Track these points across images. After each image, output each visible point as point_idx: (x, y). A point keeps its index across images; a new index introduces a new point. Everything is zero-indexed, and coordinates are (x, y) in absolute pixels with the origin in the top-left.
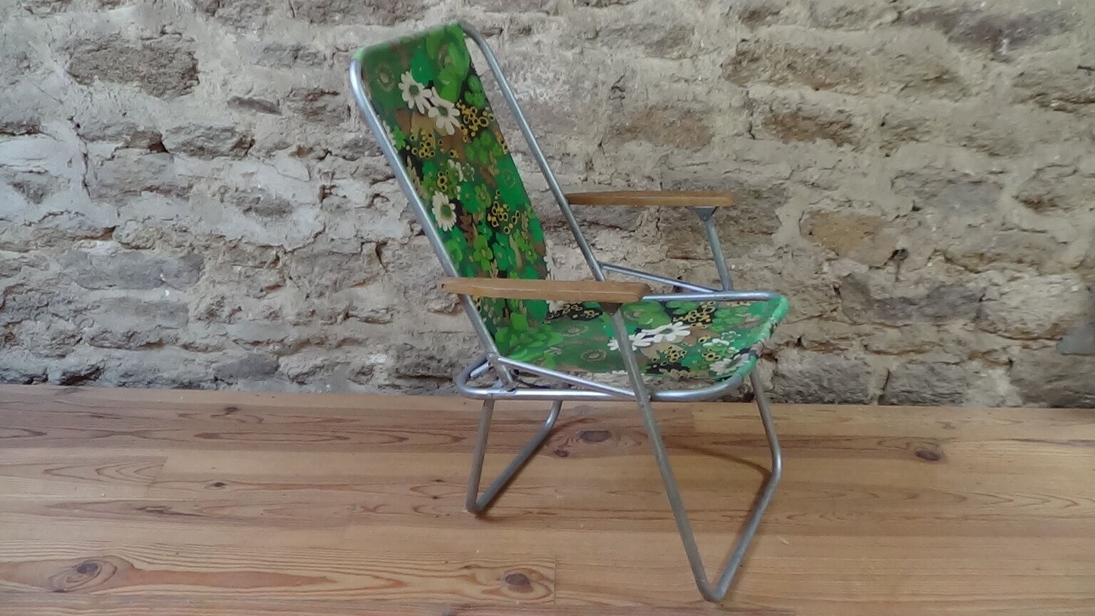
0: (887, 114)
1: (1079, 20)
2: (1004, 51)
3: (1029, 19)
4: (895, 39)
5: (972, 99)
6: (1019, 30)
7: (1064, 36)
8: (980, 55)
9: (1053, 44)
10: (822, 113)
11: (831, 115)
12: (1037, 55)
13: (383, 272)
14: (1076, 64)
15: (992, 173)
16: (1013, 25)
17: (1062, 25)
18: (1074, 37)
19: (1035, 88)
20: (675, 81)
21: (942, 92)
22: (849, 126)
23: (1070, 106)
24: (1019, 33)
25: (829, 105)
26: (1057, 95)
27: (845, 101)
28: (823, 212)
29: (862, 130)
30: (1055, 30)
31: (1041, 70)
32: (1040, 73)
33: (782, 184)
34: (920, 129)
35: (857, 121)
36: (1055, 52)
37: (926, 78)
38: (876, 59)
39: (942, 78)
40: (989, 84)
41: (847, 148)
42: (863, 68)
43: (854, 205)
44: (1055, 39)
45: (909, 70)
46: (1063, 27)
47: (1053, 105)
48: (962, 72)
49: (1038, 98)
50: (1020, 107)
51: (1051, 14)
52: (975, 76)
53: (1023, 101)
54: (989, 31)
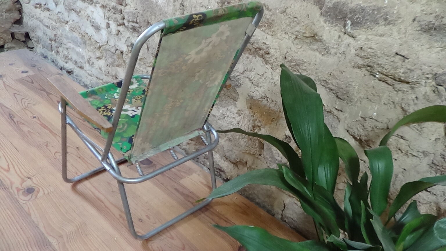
0: (288, 52)
1: (400, 18)
2: (349, 28)
3: (363, 9)
4: (292, 7)
5: (331, 56)
6: (357, 16)
7: (388, 27)
8: (337, 28)
9: (380, 32)
10: (256, 42)
11: (260, 44)
12: (370, 37)
13: (123, 64)
14: (395, 51)
15: (336, 109)
16: (353, 11)
17: (386, 19)
18: (395, 29)
19: (366, 60)
20: (201, 7)
21: (315, 47)
22: (268, 53)
23: (390, 81)
24: (357, 19)
25: (259, 38)
26: (380, 69)
27: (267, 38)
28: (254, 98)
29: (274, 58)
30: (382, 22)
31: (370, 48)
32: (369, 50)
33: (238, 75)
34: (301, 67)
35: (272, 51)
36: (382, 38)
37: (305, 35)
38: (282, 16)
39: (314, 38)
40: (342, 50)
41: (268, 66)
42: (273, 20)
43: (268, 100)
44: (381, 29)
45: (298, 28)
46: (388, 22)
47: (377, 76)
48: (325, 37)
49: (368, 68)
50: (357, 70)
51: (379, 9)
52: (333, 41)
53: (359, 67)
54: (340, 12)
